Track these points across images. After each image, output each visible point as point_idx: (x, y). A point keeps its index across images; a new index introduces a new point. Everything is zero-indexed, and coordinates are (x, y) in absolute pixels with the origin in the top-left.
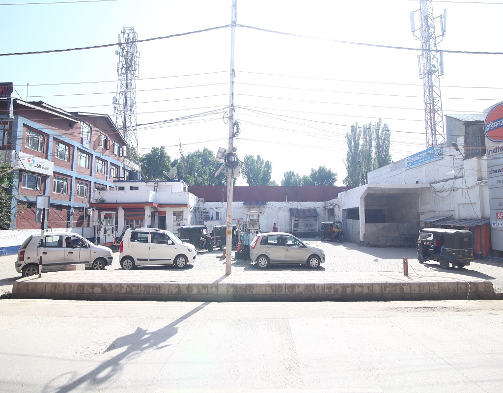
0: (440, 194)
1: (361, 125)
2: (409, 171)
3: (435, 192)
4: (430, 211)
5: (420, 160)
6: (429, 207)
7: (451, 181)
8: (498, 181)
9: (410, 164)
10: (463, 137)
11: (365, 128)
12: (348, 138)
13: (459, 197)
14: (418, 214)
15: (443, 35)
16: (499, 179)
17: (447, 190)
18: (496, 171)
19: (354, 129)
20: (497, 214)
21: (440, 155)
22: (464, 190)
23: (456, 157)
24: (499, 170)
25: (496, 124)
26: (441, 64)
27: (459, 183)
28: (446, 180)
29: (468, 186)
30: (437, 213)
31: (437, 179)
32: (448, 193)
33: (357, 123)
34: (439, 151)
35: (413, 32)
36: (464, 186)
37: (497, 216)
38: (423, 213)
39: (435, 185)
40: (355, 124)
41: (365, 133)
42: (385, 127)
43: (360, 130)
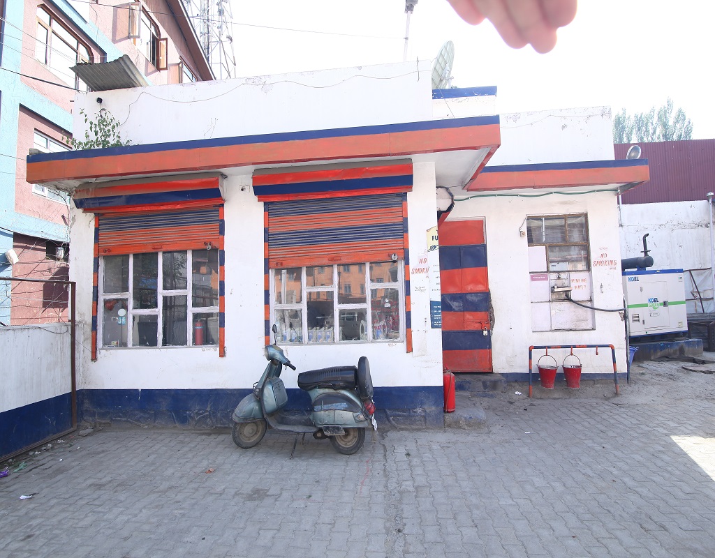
41: (639, 130)
42: (681, 116)
43: (630, 123)
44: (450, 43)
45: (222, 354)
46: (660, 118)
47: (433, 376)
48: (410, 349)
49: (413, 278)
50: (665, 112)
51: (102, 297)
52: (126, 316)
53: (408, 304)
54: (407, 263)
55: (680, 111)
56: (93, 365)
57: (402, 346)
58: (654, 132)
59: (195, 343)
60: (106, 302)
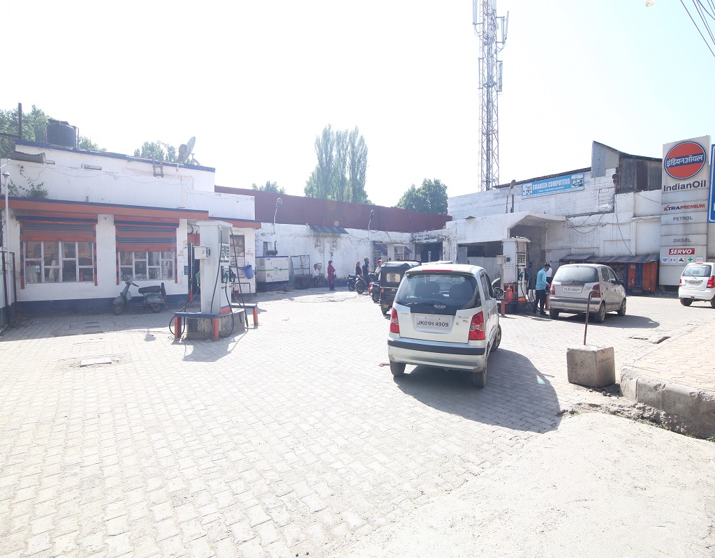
0: (578, 229)
1: (334, 130)
2: (529, 201)
3: (573, 227)
4: (562, 249)
5: (548, 188)
6: (560, 244)
7: (596, 215)
8: (674, 219)
9: (531, 192)
10: (615, 169)
11: (339, 137)
12: (319, 146)
13: (608, 232)
14: (543, 253)
15: (503, 42)
16: (676, 216)
17: (589, 225)
18: (673, 208)
19: (326, 134)
20: (670, 250)
21: (581, 185)
22: (615, 226)
23: (603, 191)
24: (678, 208)
25: (679, 161)
26: (500, 78)
27: (608, 218)
28: (591, 214)
29: (620, 222)
30: (573, 251)
31: (572, 213)
32: (591, 228)
33: (330, 126)
34: (578, 181)
35: (475, 24)
36: (615, 222)
37: (670, 252)
38: (550, 251)
39: (571, 219)
40: (328, 127)
41: (338, 144)
42: (362, 140)
43: (333, 137)
44: (195, 137)
45: (96, 284)
46: (350, 139)
47: (185, 291)
48: (176, 282)
49: (178, 258)
50: (354, 136)
51: (25, 260)
52: (40, 269)
53: (176, 266)
54: (176, 252)
55: (362, 137)
56: (22, 290)
57: (174, 281)
58: (347, 148)
59: (80, 280)
60: (27, 262)
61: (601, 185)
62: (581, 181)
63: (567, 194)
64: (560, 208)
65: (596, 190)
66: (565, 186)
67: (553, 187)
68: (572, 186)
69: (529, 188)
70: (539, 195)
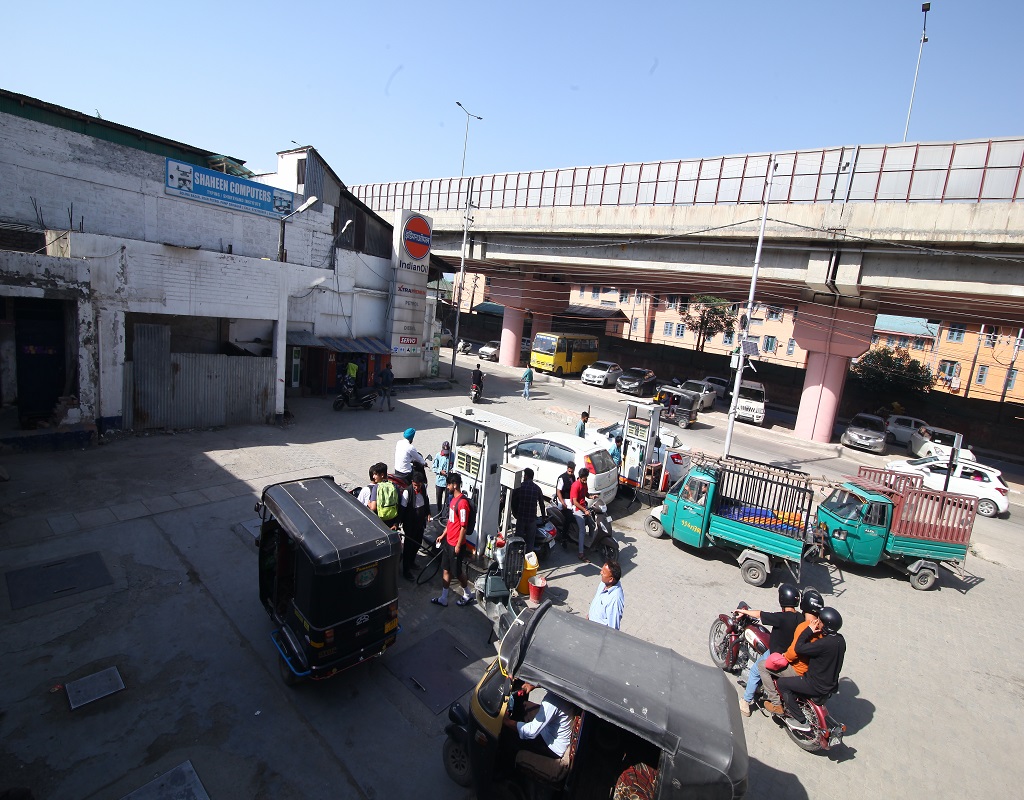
5: (230, 194)
9: (190, 185)
10: (333, 208)
13: (327, 302)
18: (406, 290)
24: (410, 291)
29: (340, 290)
34: (284, 203)
36: (336, 288)
61: (315, 224)
62: (288, 206)
63: (263, 220)
64: (250, 241)
65: (309, 231)
66: (263, 203)
67: (239, 196)
68: (275, 209)
69: (184, 173)
70: (209, 200)
